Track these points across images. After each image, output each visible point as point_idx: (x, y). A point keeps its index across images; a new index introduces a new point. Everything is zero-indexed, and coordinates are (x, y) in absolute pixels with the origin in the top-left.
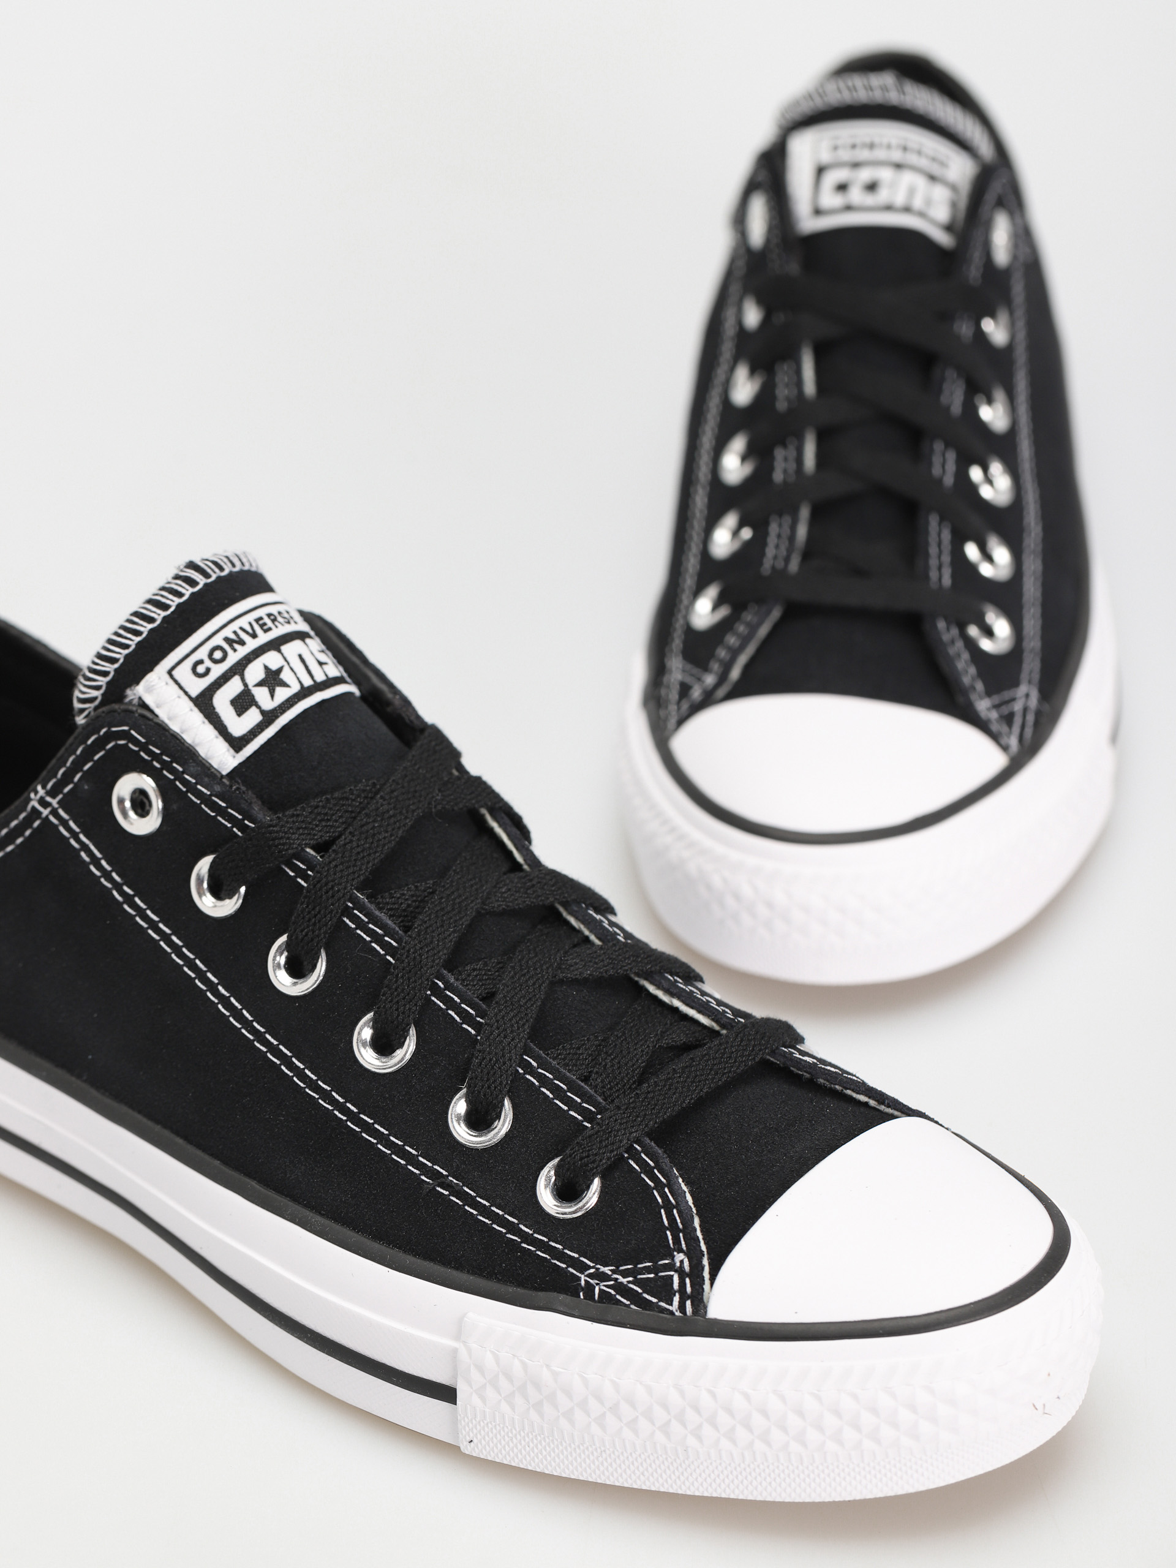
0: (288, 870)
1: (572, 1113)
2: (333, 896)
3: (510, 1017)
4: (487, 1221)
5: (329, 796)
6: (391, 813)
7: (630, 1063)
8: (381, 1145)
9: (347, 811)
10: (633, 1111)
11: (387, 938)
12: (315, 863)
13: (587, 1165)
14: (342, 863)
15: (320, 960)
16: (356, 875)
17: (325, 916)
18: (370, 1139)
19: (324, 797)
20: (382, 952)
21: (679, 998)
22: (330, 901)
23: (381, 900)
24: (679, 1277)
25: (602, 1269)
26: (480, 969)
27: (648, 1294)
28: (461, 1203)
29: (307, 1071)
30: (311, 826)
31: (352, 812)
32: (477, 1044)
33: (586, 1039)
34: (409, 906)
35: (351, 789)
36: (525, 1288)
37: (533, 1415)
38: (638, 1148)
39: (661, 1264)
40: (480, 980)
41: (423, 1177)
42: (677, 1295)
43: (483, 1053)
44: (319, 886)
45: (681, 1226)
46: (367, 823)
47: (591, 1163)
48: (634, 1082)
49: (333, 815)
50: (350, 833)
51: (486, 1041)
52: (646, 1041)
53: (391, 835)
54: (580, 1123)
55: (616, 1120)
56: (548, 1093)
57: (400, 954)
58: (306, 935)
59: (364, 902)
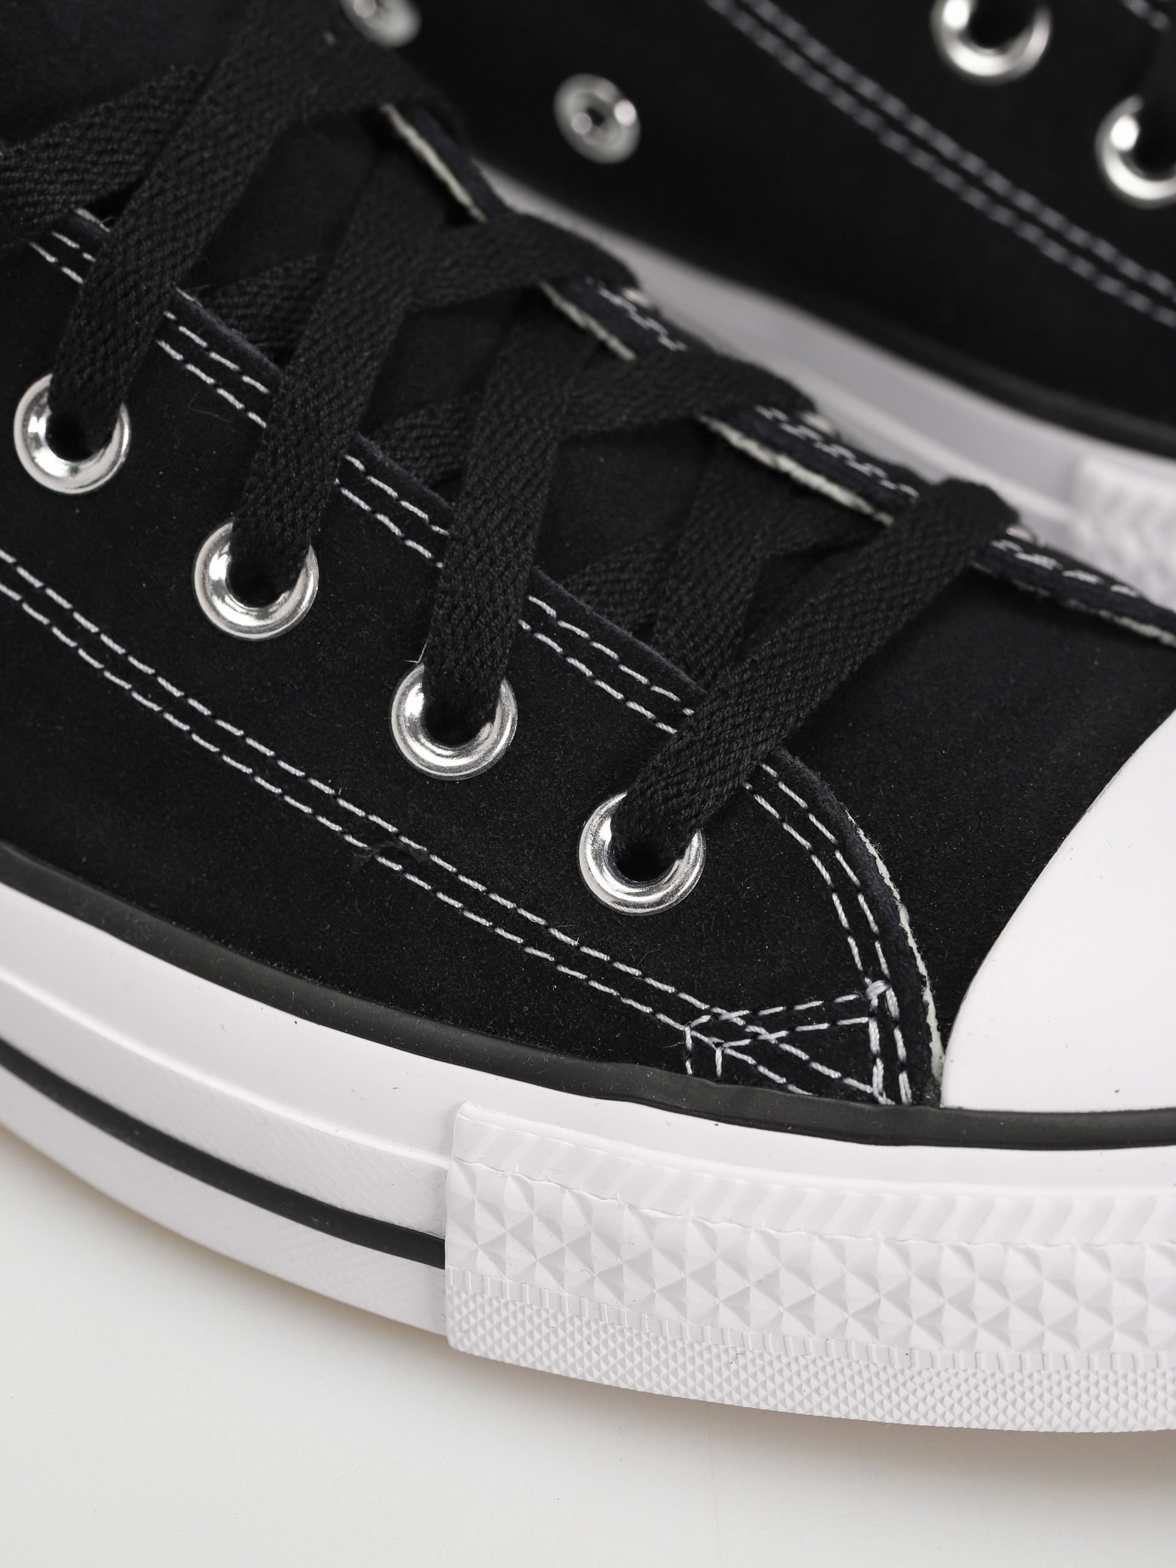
0: (43, 252)
1: (633, 705)
2: (138, 302)
3: (496, 521)
4: (483, 922)
5: (111, 104)
6: (232, 129)
7: (726, 596)
8: (262, 778)
9: (147, 131)
10: (753, 698)
11: (246, 379)
12: (97, 237)
13: (677, 812)
14: (149, 237)
15: (118, 426)
16: (179, 258)
17: (125, 342)
18: (239, 766)
19: (102, 106)
20: (239, 406)
21: (791, 454)
22: (133, 313)
23: (223, 301)
24: (878, 1027)
25: (726, 1015)
26: (423, 426)
27: (821, 1064)
28: (427, 887)
29: (105, 638)
30: (83, 166)
31: (157, 132)
32: (438, 578)
33: (632, 549)
34: (276, 308)
35: (151, 88)
36: (574, 1054)
37: (602, 1292)
38: (772, 771)
39: (841, 1004)
40: (426, 448)
41: (349, 839)
42: (879, 1062)
43: (453, 596)
44: (108, 282)
45: (875, 928)
46: (189, 153)
47: (685, 808)
48: (737, 634)
49: (122, 140)
50: (160, 174)
51: (456, 571)
52: (748, 549)
53: (236, 174)
54: (650, 725)
55: (724, 720)
56: (582, 667)
57: (276, 410)
58: (91, 378)
59: (197, 311)
